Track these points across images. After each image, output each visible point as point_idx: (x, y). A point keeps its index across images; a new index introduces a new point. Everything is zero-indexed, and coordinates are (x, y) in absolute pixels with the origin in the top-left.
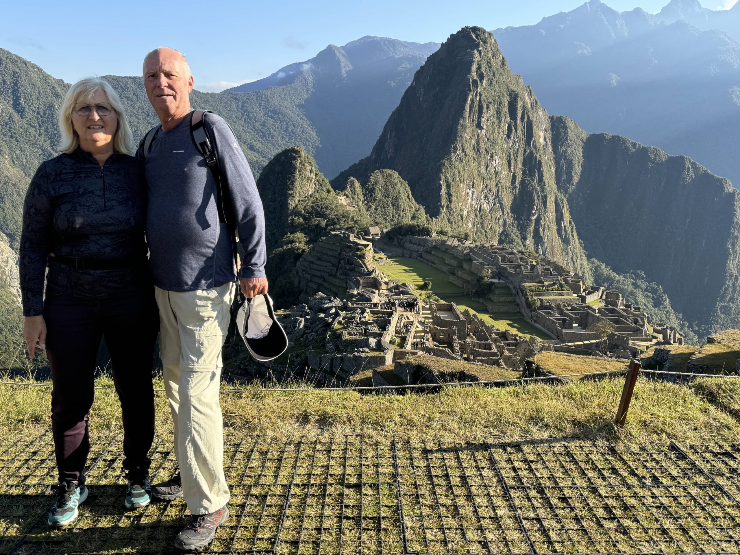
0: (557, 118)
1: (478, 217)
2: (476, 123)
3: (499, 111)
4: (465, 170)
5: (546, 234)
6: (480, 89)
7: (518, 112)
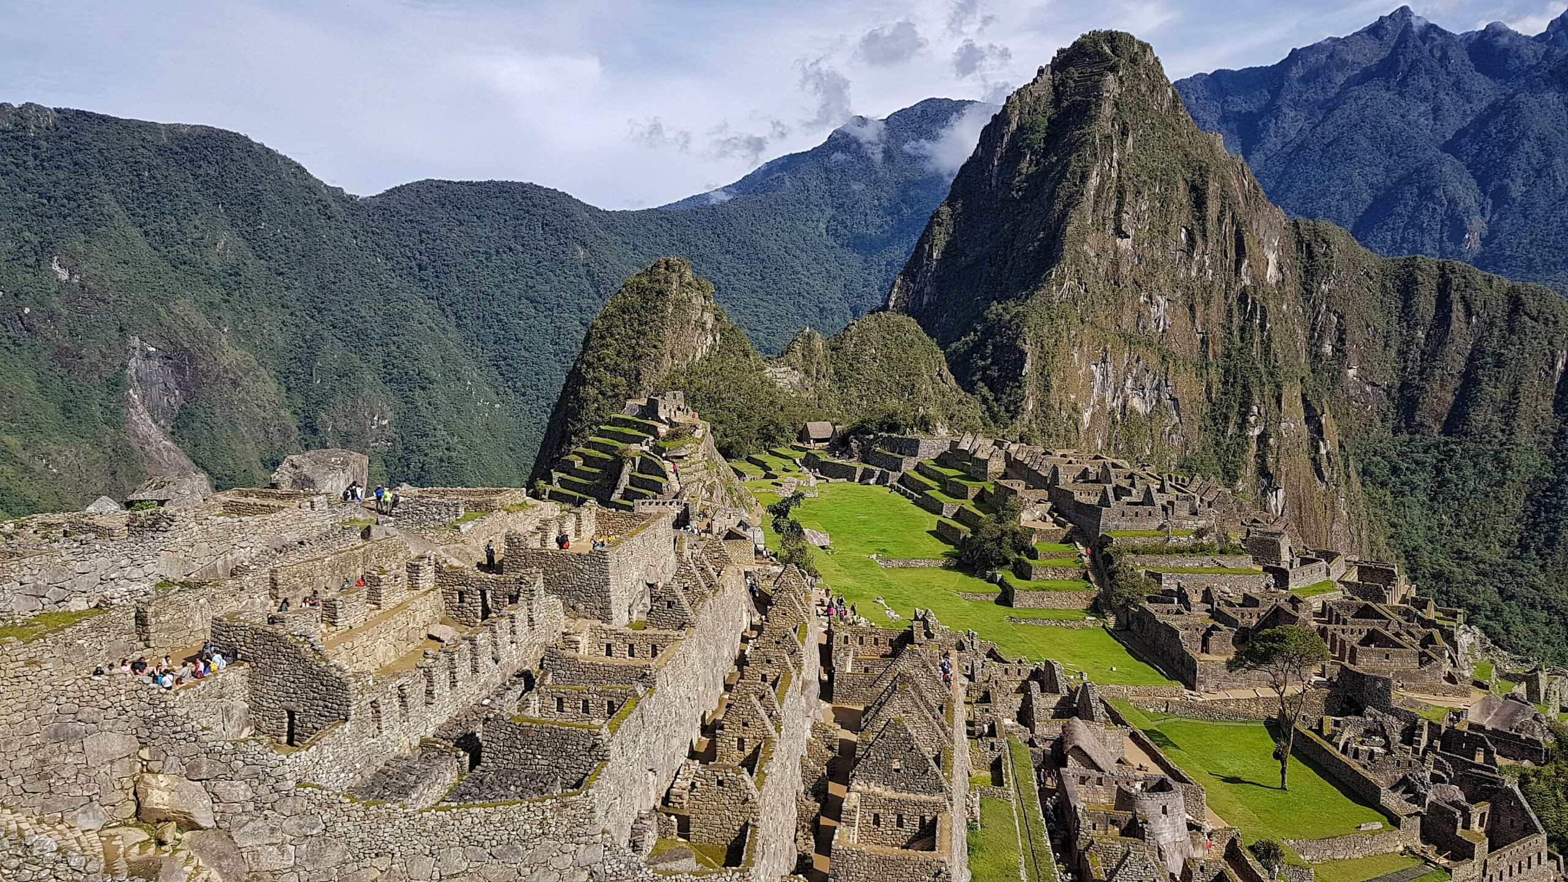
0: (1307, 224)
1: (1118, 428)
2: (1110, 226)
3: (1165, 201)
4: (1083, 322)
5: (1284, 469)
6: (1119, 153)
7: (1209, 203)
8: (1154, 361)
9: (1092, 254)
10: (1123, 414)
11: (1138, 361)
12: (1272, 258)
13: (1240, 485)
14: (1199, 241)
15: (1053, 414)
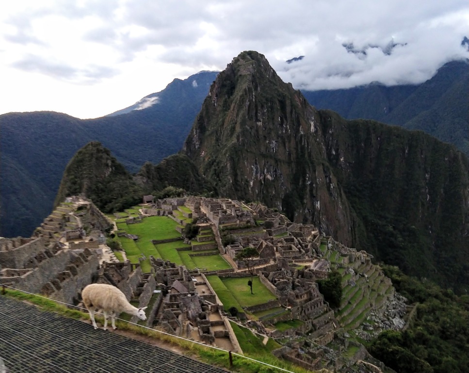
0: (323, 111)
1: (263, 185)
2: (254, 118)
3: (272, 108)
4: (247, 151)
5: (319, 194)
6: (255, 93)
7: (287, 108)
8: (272, 162)
9: (248, 128)
10: (264, 181)
11: (268, 162)
12: (312, 123)
13: (305, 201)
14: (285, 121)
15: (239, 183)
